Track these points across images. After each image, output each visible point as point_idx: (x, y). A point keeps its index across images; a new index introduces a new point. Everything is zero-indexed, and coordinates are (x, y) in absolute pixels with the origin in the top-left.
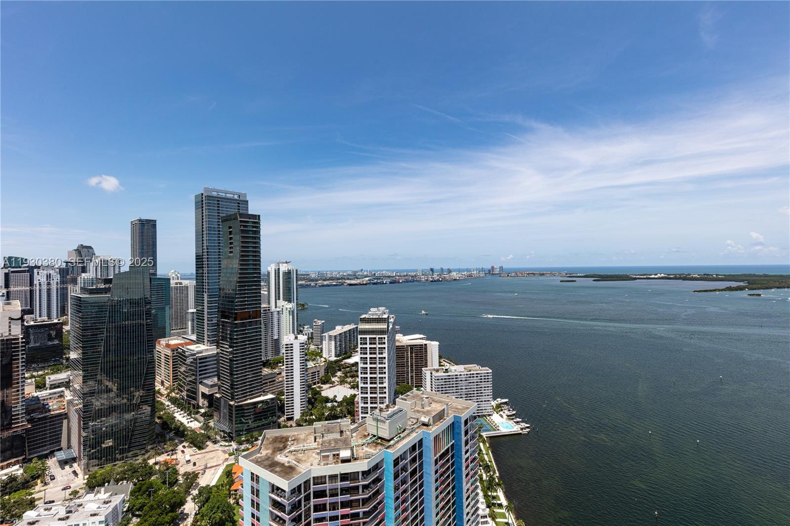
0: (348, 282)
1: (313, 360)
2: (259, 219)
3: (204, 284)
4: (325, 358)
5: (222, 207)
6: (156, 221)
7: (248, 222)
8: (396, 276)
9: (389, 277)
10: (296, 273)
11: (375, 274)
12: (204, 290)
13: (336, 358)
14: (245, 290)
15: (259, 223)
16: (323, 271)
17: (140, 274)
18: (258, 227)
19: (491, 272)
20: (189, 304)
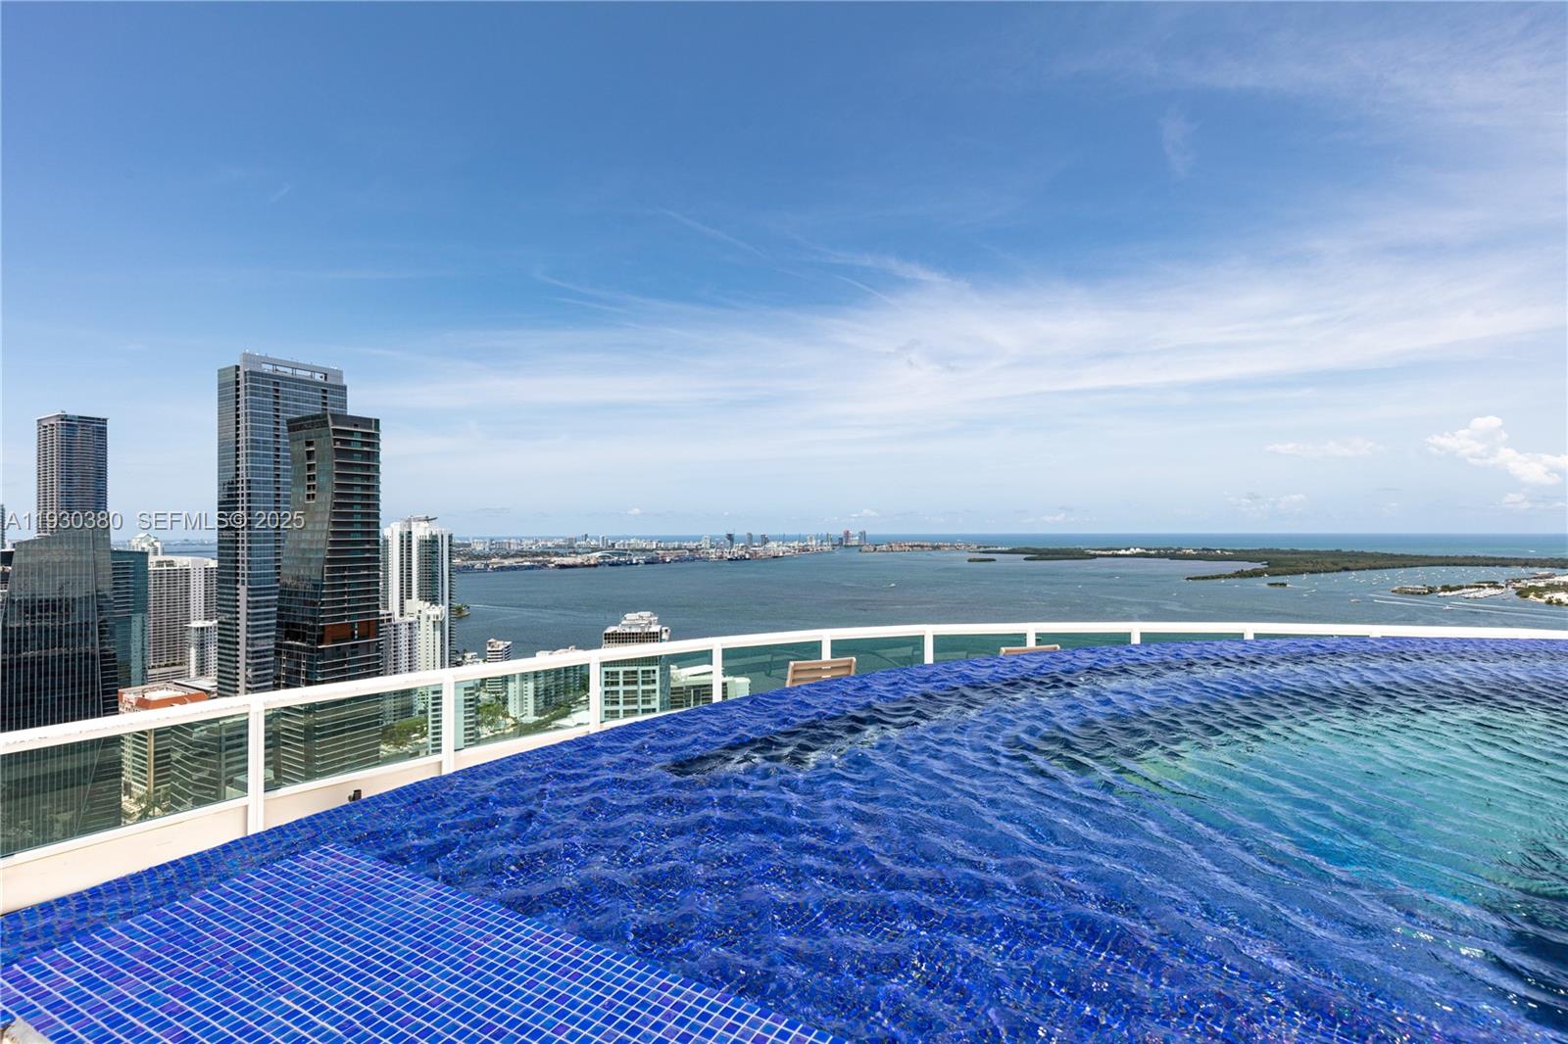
0: (558, 560)
1: (490, 723)
2: (377, 427)
3: (240, 565)
4: (515, 719)
5: (286, 399)
6: (105, 420)
7: (351, 433)
8: (657, 549)
9: (643, 550)
10: (450, 541)
11: (613, 545)
12: (240, 578)
13: (537, 718)
14: (344, 577)
15: (376, 436)
16: (499, 538)
17: (87, 542)
18: (375, 445)
19: (842, 542)
20: (192, 609)
